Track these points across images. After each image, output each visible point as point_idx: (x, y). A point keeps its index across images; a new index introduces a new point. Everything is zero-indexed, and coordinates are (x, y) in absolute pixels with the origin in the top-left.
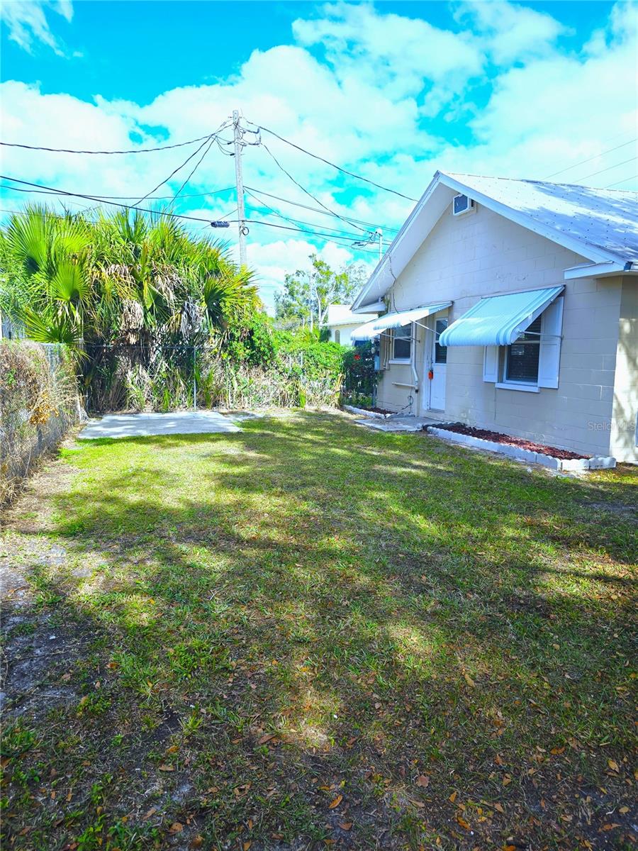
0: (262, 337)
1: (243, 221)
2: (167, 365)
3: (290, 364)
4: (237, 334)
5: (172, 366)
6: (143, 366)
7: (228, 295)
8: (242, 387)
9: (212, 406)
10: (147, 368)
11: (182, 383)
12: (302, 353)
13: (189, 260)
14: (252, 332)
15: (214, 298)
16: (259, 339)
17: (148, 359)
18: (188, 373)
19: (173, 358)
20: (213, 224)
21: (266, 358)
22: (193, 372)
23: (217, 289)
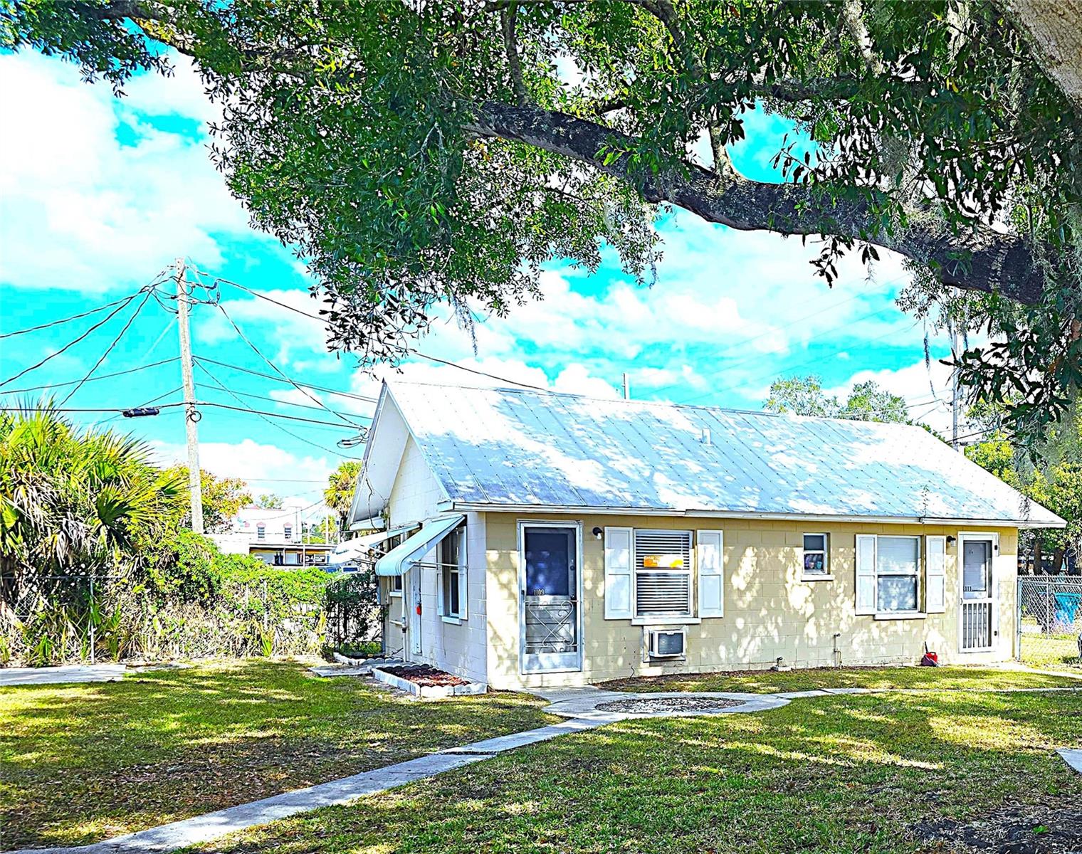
0: (192, 562)
1: (191, 404)
2: (46, 601)
3: (246, 600)
4: (152, 560)
5: (55, 604)
6: (8, 603)
7: (134, 509)
8: (168, 631)
9: (121, 658)
10: (13, 605)
11: (70, 626)
12: (265, 583)
13: (71, 465)
14: (177, 556)
15: (112, 514)
16: (187, 564)
17: (16, 594)
18: (82, 612)
19: (57, 592)
20: (127, 414)
21: (202, 590)
22: (89, 610)
23: (116, 501)
